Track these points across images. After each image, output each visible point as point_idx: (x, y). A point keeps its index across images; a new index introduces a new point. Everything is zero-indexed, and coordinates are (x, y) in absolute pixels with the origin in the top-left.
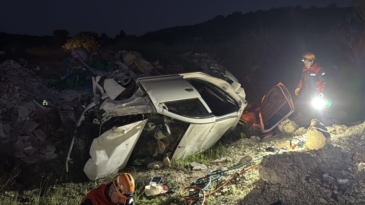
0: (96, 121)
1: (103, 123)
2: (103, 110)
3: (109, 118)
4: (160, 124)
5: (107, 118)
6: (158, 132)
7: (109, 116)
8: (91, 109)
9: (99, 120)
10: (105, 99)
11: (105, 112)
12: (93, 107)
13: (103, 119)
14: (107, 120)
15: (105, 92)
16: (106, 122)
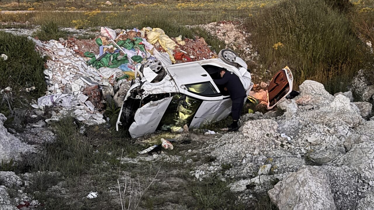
0: (138, 97)
1: (143, 98)
2: (143, 89)
3: (147, 95)
4: (182, 100)
5: (146, 95)
6: (180, 106)
7: (147, 94)
8: (135, 88)
9: (140, 96)
10: (144, 82)
11: (144, 91)
12: (136, 88)
13: (143, 95)
14: (146, 96)
15: (143, 76)
16: (145, 98)
